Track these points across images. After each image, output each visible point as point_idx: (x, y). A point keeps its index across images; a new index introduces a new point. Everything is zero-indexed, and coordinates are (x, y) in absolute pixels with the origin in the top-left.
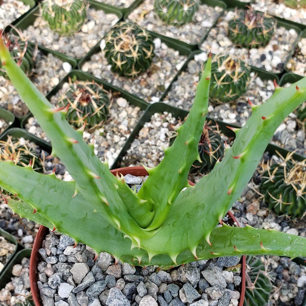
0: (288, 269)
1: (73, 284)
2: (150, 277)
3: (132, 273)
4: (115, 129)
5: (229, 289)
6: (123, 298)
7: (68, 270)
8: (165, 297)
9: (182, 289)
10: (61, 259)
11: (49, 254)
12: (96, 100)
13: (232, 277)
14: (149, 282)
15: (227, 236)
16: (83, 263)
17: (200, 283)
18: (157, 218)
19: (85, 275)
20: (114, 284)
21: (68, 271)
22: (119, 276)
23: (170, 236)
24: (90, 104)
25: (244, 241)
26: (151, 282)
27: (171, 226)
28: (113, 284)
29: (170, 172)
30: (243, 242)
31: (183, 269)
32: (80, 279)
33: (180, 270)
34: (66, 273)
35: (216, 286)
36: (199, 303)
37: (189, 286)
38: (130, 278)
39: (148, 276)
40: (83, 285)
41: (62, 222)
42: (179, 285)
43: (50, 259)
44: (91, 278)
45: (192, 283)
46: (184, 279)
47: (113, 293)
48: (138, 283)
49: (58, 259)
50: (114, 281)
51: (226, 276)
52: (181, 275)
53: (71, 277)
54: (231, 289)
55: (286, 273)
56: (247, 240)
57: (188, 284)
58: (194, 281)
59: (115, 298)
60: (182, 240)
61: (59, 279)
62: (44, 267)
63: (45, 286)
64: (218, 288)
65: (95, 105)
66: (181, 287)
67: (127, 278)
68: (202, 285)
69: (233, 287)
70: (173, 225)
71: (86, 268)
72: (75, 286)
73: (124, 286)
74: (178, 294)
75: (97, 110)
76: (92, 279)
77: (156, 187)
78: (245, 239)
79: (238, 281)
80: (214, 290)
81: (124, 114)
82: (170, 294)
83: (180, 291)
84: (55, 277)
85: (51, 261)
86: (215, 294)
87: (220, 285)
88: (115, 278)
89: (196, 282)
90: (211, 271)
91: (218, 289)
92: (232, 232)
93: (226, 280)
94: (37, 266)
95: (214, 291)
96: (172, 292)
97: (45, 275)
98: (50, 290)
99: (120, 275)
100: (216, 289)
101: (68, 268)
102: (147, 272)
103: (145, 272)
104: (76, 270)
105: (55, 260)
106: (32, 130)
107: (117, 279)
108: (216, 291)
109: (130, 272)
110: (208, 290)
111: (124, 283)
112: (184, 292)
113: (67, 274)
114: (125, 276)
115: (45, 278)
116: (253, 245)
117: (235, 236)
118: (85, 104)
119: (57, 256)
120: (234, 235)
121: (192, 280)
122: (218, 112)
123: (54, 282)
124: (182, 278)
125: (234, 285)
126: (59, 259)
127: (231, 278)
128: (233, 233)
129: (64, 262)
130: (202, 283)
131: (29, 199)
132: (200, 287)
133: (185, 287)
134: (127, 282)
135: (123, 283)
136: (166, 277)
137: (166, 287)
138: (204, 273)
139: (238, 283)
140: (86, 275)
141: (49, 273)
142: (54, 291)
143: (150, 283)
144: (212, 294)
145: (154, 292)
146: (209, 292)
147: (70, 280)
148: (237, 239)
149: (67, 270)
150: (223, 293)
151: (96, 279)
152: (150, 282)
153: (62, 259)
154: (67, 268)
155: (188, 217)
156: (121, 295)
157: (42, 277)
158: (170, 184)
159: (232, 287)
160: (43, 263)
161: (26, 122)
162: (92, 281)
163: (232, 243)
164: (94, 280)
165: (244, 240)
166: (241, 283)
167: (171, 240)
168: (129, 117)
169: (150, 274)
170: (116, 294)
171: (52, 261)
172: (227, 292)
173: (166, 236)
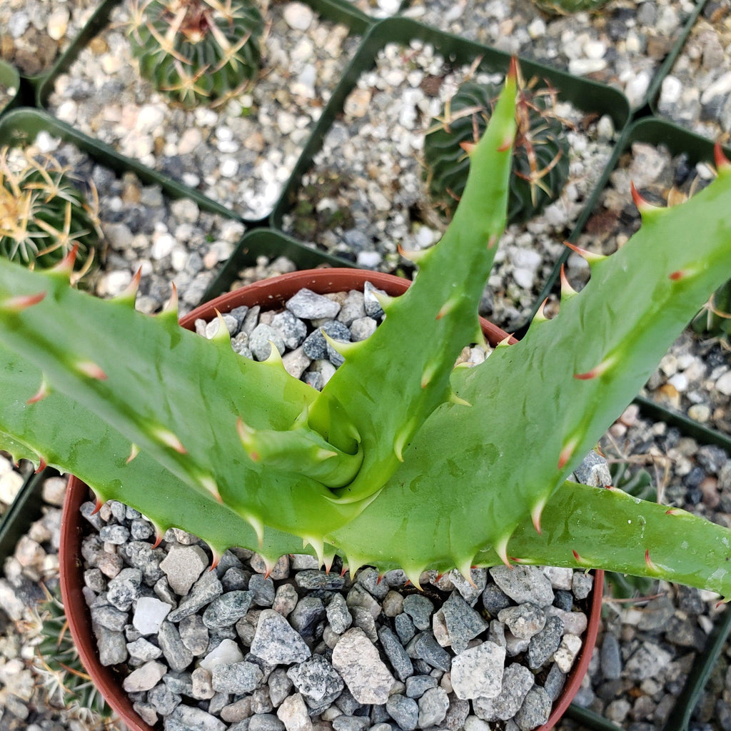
0: (715, 476)
1: (169, 598)
3: (315, 568)
4: (281, 96)
5: (561, 608)
6: (291, 638)
7: (154, 565)
8: (398, 629)
9: (439, 612)
10: (137, 533)
11: (106, 517)
12: (223, 25)
13: (568, 576)
14: (357, 590)
15: (558, 506)
16: (190, 549)
17: (484, 596)
18: (369, 477)
19: (197, 577)
20: (270, 598)
21: (156, 568)
22: (281, 576)
23: (405, 519)
24: (208, 36)
25: (604, 532)
26: (362, 591)
27: (407, 488)
28: (267, 599)
30: (598, 532)
32: (186, 584)
34: (151, 572)
35: (526, 607)
36: (481, 652)
37: (458, 603)
38: (310, 583)
40: (194, 605)
41: (118, 483)
42: (432, 599)
43: (109, 532)
44: (212, 585)
45: (466, 597)
47: (267, 626)
48: (330, 593)
49: (130, 530)
50: (269, 592)
51: (552, 575)
53: (163, 581)
54: (565, 610)
55: (709, 487)
56: (610, 528)
57: (456, 600)
58: (470, 592)
59: (272, 641)
60: (435, 534)
61: (134, 591)
62: (97, 552)
63: (101, 605)
64: (532, 613)
65: (221, 39)
66: (437, 606)
67: (303, 581)
68: (490, 600)
69: (571, 602)
70: (413, 488)
71: (199, 560)
72: (175, 603)
73: (295, 604)
74: (428, 624)
75: (230, 53)
76: (216, 588)
77: (366, 394)
78: (607, 524)
79: (583, 588)
80: (520, 615)
81: (304, 49)
82: (410, 622)
83: (435, 618)
84: (123, 585)
85: (112, 539)
86: (523, 627)
87: (536, 601)
88: (272, 582)
89: (475, 594)
90: (514, 570)
91: (531, 615)
92: (571, 497)
93: (553, 585)
94: (80, 547)
95: (521, 621)
96: (416, 618)
97: (100, 576)
98: (112, 617)
99: (285, 573)
100: (527, 614)
101: (155, 559)
104: (174, 564)
105: (121, 537)
106: (66, 111)
107: (277, 584)
108: (526, 619)
110: (506, 616)
111: (296, 598)
112: (443, 622)
113: (154, 574)
114: (298, 577)
115: (99, 583)
116: (626, 546)
117: (579, 511)
118: (196, 37)
119: (127, 524)
120: (576, 507)
121: (465, 591)
122: (558, 38)
123: (122, 599)
124: (440, 582)
125: (572, 598)
126: (133, 533)
127: (566, 581)
128: (573, 502)
129: (144, 540)
130: (491, 597)
131: (25, 432)
132: (486, 605)
133: (447, 609)
134: (302, 593)
135: (292, 598)
136: (401, 575)
137: (400, 602)
139: (583, 594)
140: (201, 575)
141: (109, 570)
142: (123, 619)
143: (359, 592)
144: (517, 626)
145: (370, 622)
146: (508, 621)
147: (161, 588)
148: (584, 523)
149: (153, 563)
150: (545, 623)
151: (226, 583)
152: (360, 589)
153: (139, 532)
154: (151, 558)
155: (452, 473)
156: (286, 633)
157: (92, 582)
159: (568, 602)
160: (93, 540)
161: (50, 88)
162: (216, 592)
163: (570, 531)
164: (221, 589)
165: (601, 527)
166: (591, 594)
167: (405, 529)
168: (320, 56)
170: (275, 629)
171: (114, 537)
172: (554, 620)
173: (395, 516)
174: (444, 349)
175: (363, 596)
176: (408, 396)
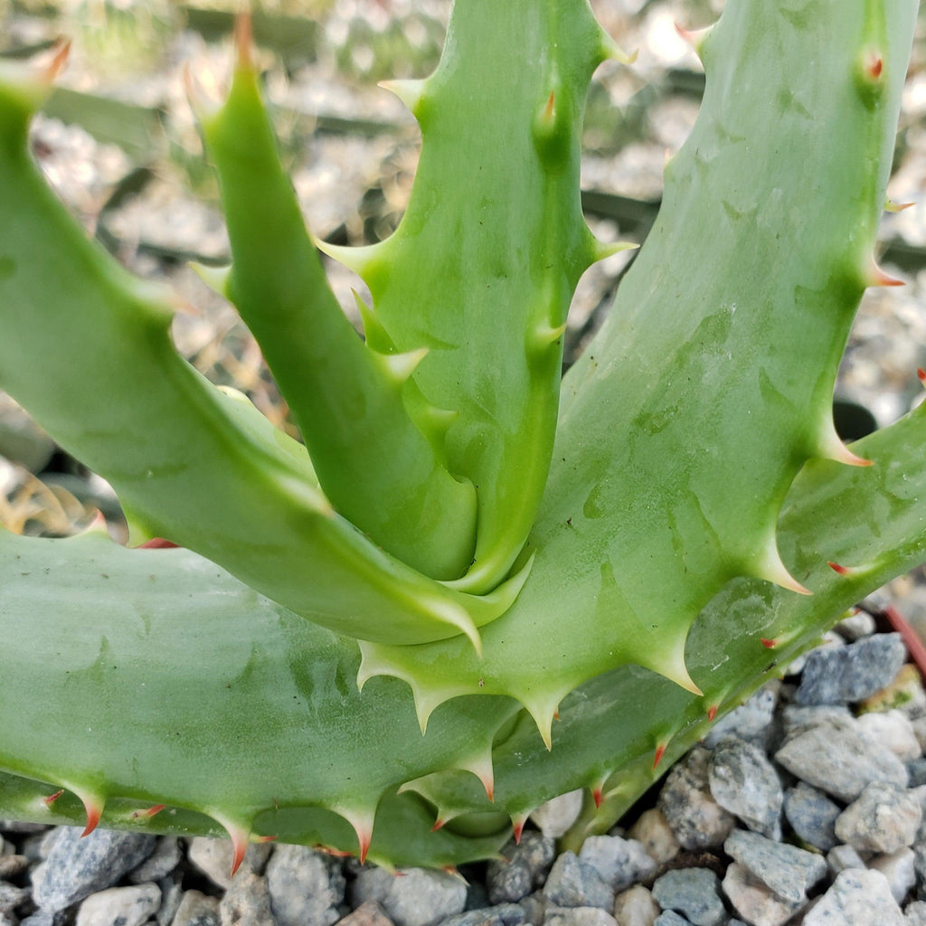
2: (550, 891)
3: (454, 909)
9: (731, 873)
14: (554, 915)
15: (852, 486)
23: (603, 567)
26: (567, 911)
27: (581, 523)
29: (484, 202)
31: (689, 781)
33: (673, 793)
39: (537, 893)
42: (703, 866)
45: (759, 817)
46: (712, 830)
51: (881, 735)
52: (688, 813)
64: (890, 791)
66: (720, 867)
70: (591, 511)
80: (877, 805)
86: (893, 821)
87: (882, 776)
90: (817, 733)
91: (893, 797)
95: (884, 811)
96: (690, 907)
102: (522, 875)
103: (518, 880)
108: (890, 804)
109: (444, 908)
110: (850, 824)
117: (895, 465)
120: (884, 464)
124: (699, 827)
130: (805, 810)
132: (803, 832)
137: (647, 899)
138: (795, 753)
143: (562, 916)
144: (882, 826)
146: (862, 828)
148: (915, 470)
152: (561, 910)
158: (501, 272)
163: (902, 496)
167: (614, 583)
169: (541, 878)
173: (581, 575)
174: (554, 64)
175: (572, 916)
176: (519, 252)
